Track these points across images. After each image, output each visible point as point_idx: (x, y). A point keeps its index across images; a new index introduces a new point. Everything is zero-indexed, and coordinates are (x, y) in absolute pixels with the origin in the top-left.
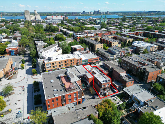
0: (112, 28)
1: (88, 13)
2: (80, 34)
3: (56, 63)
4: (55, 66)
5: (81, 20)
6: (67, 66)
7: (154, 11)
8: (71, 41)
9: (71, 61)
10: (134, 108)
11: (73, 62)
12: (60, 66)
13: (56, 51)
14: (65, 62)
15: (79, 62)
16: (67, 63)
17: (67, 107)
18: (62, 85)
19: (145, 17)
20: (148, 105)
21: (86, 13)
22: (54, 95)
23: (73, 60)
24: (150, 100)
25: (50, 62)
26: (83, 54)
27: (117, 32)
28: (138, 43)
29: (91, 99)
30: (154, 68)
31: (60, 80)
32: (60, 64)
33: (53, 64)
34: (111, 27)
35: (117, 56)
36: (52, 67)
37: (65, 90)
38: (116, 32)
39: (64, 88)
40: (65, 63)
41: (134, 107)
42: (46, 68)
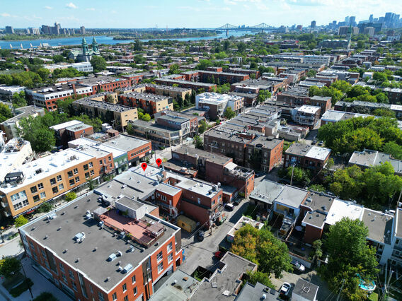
0: (122, 68)
1: (25, 31)
2: (50, 92)
3: (41, 185)
4: (40, 196)
5: (17, 53)
6: (77, 184)
7: (184, 29)
8: (39, 113)
9: (86, 167)
10: (287, 226)
11: (90, 167)
12: (55, 190)
13: (15, 151)
14: (70, 173)
15: (105, 165)
16: (75, 175)
17: (170, 285)
18: (119, 238)
19: (176, 42)
20: (310, 210)
21: (17, 31)
22: (118, 271)
23: (89, 165)
24: (307, 200)
25: (19, 186)
26: (103, 142)
27: (143, 78)
28: (208, 97)
29: (194, 245)
30: (271, 140)
31: (99, 225)
32: (54, 186)
33: (33, 189)
34: (119, 66)
35: (184, 132)
36: (31, 200)
37: (138, 246)
38: (141, 78)
39: (132, 243)
40: (71, 178)
41: (285, 223)
42: (12, 209)
